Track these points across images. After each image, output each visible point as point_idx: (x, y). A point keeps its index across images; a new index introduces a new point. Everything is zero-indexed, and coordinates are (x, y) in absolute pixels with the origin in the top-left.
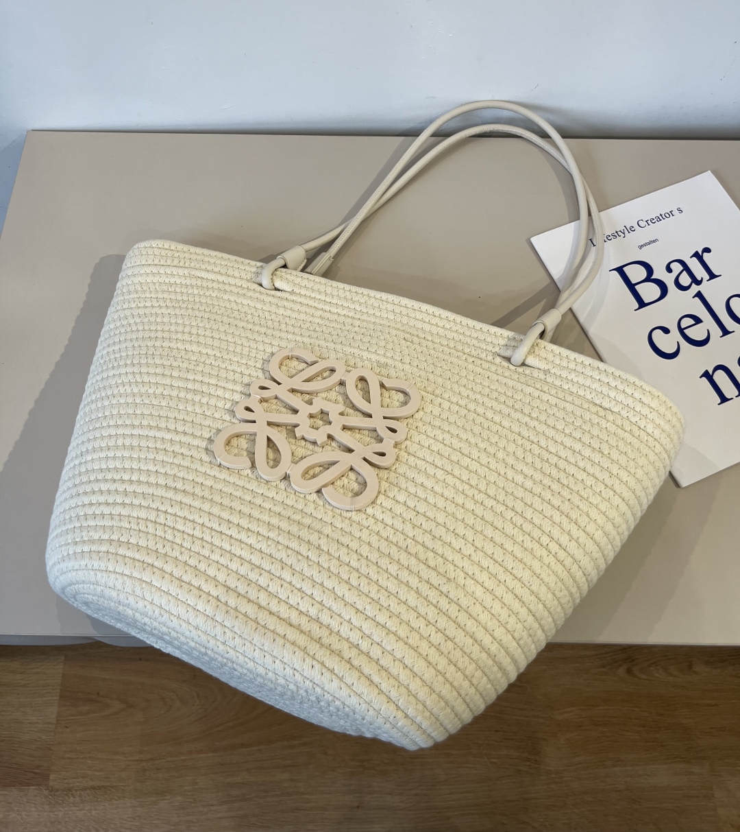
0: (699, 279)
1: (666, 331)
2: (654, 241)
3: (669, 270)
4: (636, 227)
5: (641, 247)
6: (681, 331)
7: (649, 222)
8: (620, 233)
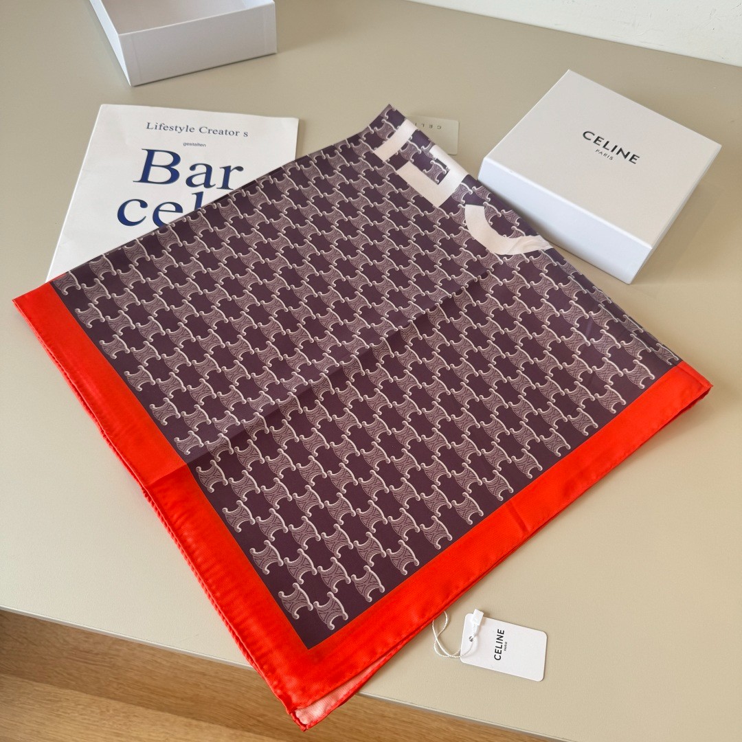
0: (211, 184)
1: (144, 205)
2: (201, 145)
3: (193, 168)
4: (197, 130)
5: (185, 144)
6: (157, 210)
7: (211, 132)
8: (178, 129)
